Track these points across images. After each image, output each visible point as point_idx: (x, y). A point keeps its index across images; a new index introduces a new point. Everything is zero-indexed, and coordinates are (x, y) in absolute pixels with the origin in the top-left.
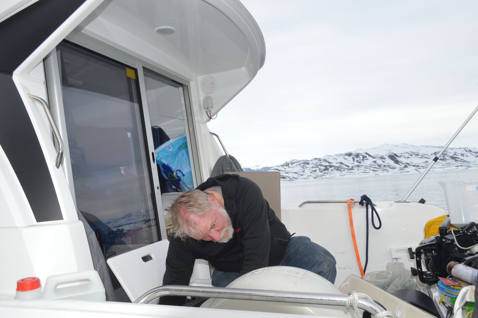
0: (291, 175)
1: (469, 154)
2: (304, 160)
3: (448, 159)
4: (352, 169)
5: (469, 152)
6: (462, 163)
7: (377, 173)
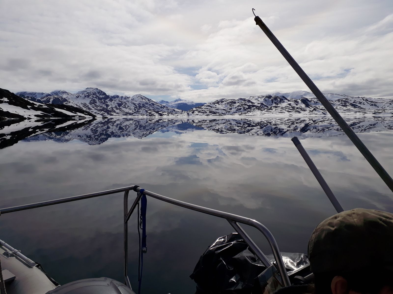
0: (220, 111)
1: (365, 103)
2: (231, 100)
3: (349, 106)
4: (271, 109)
5: (366, 101)
6: (359, 110)
7: (291, 113)
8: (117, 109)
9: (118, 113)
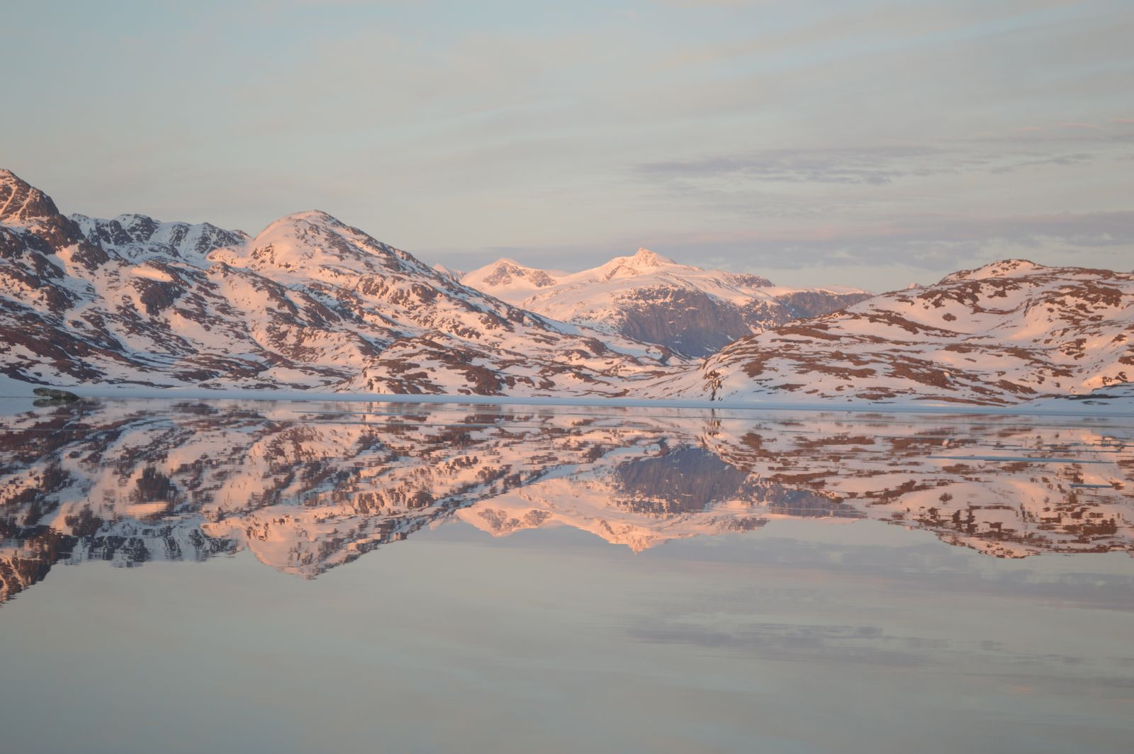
8: (136, 326)
9: (137, 363)
